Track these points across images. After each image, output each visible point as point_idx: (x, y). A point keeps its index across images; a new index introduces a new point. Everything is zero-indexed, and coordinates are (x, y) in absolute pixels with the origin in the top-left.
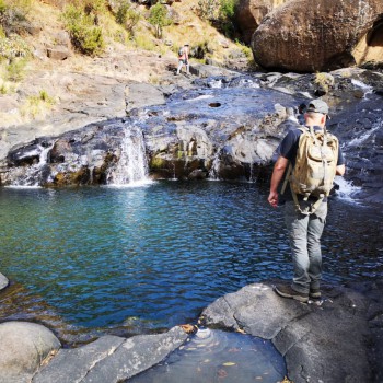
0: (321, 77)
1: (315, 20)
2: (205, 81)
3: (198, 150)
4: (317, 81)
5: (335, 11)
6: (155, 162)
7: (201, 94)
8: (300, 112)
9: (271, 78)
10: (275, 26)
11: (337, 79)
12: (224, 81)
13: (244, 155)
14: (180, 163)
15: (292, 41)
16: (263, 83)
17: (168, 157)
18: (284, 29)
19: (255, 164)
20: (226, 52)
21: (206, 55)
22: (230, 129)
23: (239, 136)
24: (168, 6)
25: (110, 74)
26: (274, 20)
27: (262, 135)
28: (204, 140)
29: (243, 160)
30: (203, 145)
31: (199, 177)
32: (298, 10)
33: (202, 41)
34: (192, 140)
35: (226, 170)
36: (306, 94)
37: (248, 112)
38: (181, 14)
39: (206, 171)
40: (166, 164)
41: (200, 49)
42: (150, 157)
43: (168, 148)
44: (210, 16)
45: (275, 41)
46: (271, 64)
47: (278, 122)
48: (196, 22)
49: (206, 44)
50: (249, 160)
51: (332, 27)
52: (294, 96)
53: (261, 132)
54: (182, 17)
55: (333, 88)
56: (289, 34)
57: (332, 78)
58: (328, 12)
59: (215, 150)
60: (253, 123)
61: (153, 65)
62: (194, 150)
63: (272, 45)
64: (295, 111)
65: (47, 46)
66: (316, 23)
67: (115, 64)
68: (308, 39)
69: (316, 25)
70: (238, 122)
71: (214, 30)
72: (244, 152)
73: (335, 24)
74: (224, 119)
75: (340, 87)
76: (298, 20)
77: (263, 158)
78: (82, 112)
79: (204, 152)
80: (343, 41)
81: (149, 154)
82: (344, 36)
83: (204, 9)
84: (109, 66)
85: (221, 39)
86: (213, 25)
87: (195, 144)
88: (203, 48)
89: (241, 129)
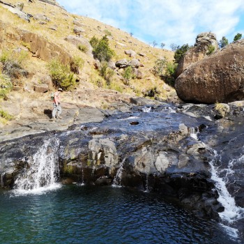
0: (220, 106)
1: (217, 70)
2: (139, 108)
3: (106, 159)
4: (217, 108)
5: (230, 64)
6: (66, 168)
7: (131, 116)
8: (200, 131)
9: (185, 107)
10: (190, 74)
11: (232, 107)
12: (153, 108)
13: (144, 166)
14: (88, 170)
15: (201, 84)
16: (179, 109)
17: (79, 165)
18: (196, 76)
19: (151, 175)
20: (168, 93)
21: (156, 95)
22: (137, 142)
23: (144, 148)
24: (136, 69)
25: (74, 102)
26: (189, 70)
27: (165, 148)
28: (111, 151)
29: (142, 170)
30: (110, 156)
31: (105, 183)
32: (205, 64)
33: (153, 87)
34: (100, 151)
35: (127, 178)
36: (208, 118)
37: (157, 130)
38: (143, 73)
39: (111, 178)
40: (76, 170)
41: (152, 91)
42: (62, 164)
43: (78, 158)
44: (160, 74)
45: (190, 83)
46: (188, 98)
47: (180, 138)
48: (152, 77)
49: (155, 89)
50: (147, 171)
51: (228, 74)
52: (198, 119)
53: (164, 145)
54: (144, 74)
55: (229, 114)
56: (199, 79)
57: (228, 107)
58: (225, 64)
59: (121, 160)
60: (159, 138)
61: (106, 97)
62: (102, 159)
63: (188, 86)
64: (196, 130)
65: (35, 84)
66: (217, 72)
67: (79, 95)
68: (213, 82)
69: (217, 73)
70: (146, 137)
71: (162, 82)
72: (145, 163)
73: (231, 73)
74: (136, 134)
75: (235, 114)
76: (205, 70)
77: (159, 169)
78: (28, 126)
79: (111, 161)
80: (237, 84)
81: (61, 162)
82: (238, 80)
83: (157, 70)
84: (74, 97)
85: (166, 86)
86: (162, 79)
87: (102, 155)
88: (154, 91)
89: (148, 142)
